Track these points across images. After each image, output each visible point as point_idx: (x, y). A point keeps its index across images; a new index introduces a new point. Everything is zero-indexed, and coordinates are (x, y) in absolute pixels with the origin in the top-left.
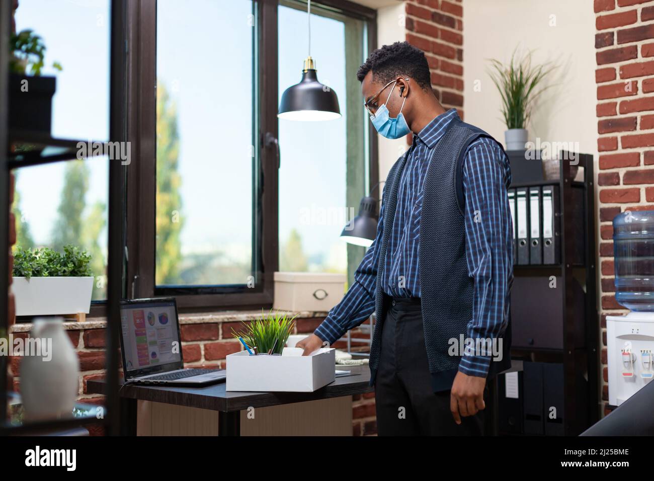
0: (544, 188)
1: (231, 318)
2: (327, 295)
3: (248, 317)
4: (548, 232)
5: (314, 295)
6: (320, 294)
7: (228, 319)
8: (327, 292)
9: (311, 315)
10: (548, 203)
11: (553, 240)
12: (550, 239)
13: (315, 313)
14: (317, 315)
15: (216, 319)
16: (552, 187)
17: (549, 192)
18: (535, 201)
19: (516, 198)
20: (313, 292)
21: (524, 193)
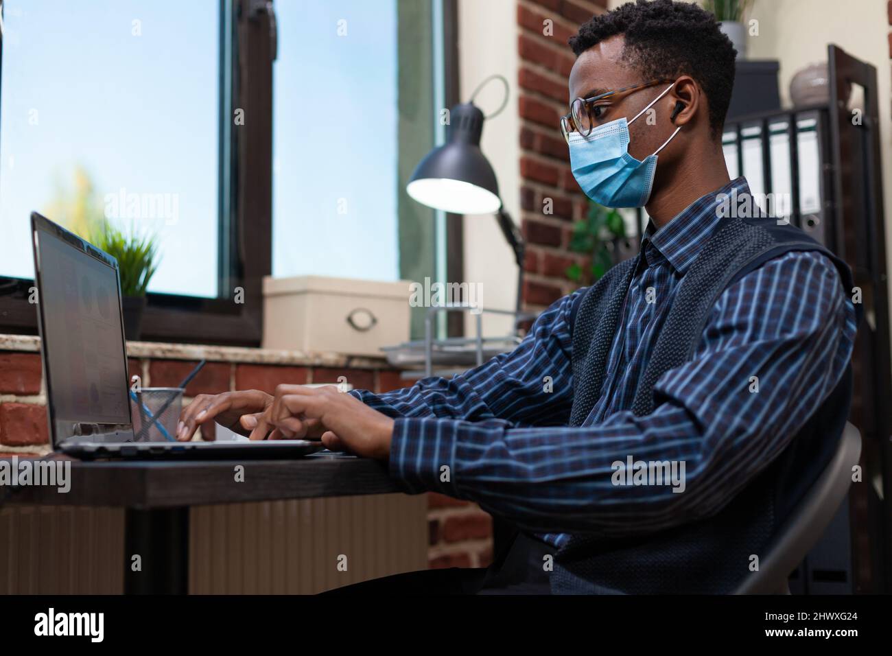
0: (800, 116)
1: (170, 351)
2: (374, 321)
3: (209, 353)
4: (809, 202)
5: (350, 320)
6: (361, 320)
7: (164, 351)
8: (377, 315)
9: (342, 362)
10: (809, 146)
11: (822, 216)
12: (816, 214)
13: (351, 358)
14: (355, 363)
15: (137, 348)
16: (816, 114)
17: (810, 122)
18: (780, 146)
19: (739, 142)
20: (346, 313)
21: (756, 130)
